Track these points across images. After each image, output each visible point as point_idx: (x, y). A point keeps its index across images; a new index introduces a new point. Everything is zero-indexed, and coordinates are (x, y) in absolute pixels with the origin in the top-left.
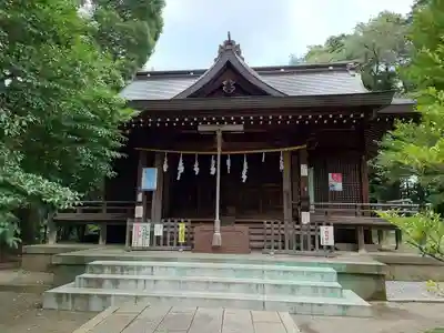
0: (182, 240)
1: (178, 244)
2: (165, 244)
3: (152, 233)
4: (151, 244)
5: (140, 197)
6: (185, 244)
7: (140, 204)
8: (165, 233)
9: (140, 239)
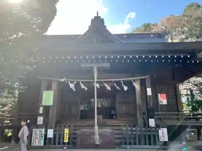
0: (66, 141)
1: (64, 143)
2: (55, 144)
3: (46, 135)
4: (45, 144)
5: (41, 110)
6: (68, 143)
7: (41, 115)
8: (55, 135)
9: (38, 140)
